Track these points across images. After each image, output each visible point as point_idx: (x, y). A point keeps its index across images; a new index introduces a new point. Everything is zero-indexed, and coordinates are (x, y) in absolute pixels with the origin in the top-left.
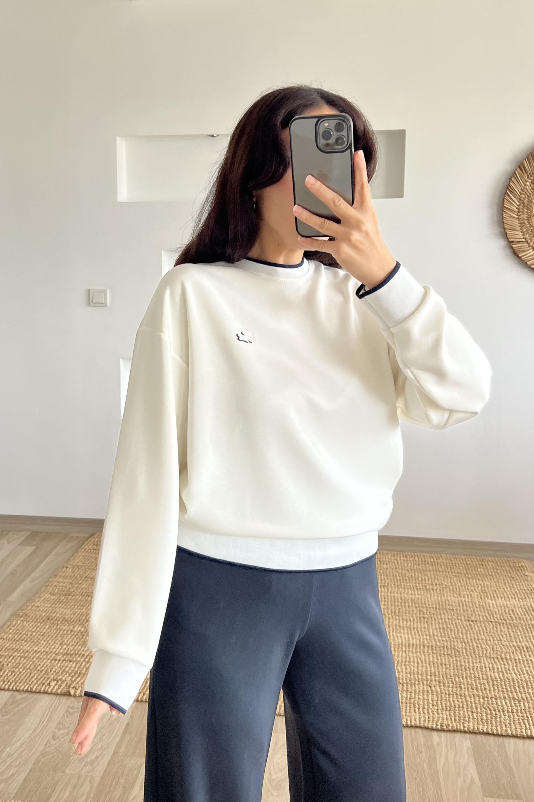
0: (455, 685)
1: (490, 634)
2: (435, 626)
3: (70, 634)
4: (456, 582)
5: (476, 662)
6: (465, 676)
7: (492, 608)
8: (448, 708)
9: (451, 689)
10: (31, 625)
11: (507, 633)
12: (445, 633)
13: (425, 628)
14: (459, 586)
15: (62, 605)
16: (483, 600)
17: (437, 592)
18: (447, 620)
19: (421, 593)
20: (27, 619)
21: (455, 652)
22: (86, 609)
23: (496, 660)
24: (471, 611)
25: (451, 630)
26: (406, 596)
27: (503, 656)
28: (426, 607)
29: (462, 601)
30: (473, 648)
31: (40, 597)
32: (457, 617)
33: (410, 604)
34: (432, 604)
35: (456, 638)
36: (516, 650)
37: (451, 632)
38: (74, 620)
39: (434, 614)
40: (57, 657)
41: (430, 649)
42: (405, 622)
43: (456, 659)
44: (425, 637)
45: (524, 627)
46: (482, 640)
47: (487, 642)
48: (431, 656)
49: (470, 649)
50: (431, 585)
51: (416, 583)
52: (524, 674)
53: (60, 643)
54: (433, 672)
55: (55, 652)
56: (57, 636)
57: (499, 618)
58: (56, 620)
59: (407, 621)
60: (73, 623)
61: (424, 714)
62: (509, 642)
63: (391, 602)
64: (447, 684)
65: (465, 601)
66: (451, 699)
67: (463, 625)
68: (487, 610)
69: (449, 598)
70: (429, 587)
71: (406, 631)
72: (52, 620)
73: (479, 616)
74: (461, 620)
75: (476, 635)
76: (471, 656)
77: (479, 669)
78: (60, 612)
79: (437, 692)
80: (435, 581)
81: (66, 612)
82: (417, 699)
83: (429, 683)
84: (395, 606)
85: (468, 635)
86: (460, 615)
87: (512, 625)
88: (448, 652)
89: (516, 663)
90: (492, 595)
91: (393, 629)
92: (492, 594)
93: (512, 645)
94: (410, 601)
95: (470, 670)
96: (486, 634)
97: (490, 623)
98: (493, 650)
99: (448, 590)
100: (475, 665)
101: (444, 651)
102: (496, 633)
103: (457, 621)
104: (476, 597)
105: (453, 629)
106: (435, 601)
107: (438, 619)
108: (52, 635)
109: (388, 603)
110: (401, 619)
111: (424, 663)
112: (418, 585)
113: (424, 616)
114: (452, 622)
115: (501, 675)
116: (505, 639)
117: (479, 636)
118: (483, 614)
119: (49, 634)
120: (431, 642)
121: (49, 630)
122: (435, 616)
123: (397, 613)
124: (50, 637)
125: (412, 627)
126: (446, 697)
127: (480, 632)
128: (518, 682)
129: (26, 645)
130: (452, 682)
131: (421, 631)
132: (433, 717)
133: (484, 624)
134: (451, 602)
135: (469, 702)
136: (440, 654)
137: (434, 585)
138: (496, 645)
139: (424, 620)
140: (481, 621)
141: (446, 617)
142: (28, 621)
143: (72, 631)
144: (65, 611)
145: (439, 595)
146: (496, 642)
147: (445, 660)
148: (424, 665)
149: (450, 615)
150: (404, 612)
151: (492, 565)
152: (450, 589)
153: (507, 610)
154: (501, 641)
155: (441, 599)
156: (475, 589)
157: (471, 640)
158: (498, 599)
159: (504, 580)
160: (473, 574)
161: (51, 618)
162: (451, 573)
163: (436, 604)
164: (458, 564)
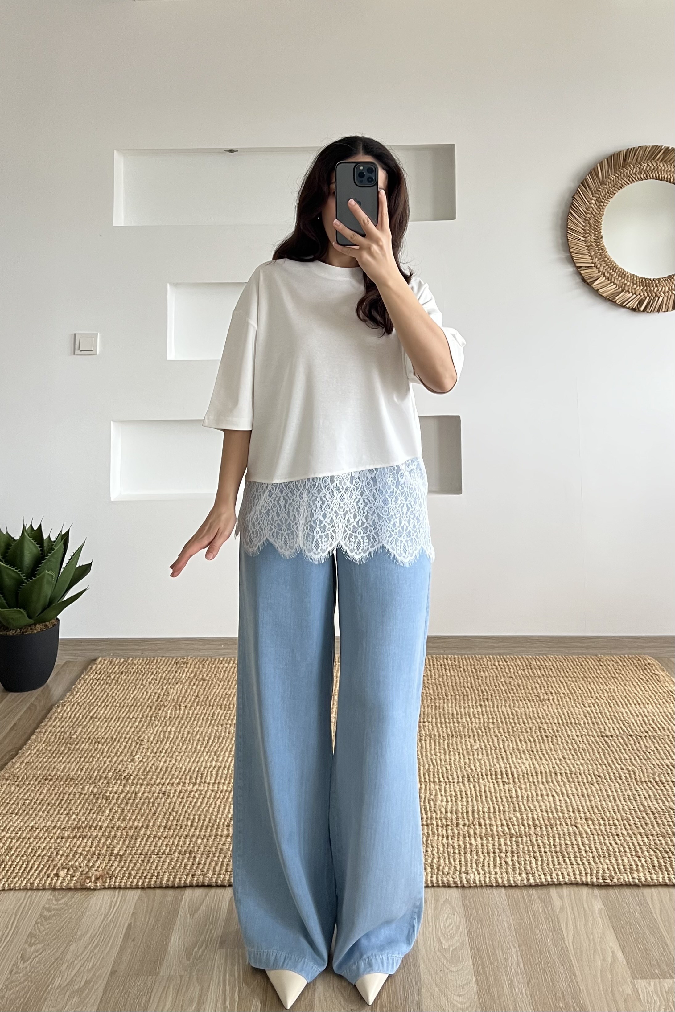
0: (607, 823)
1: (633, 752)
2: (563, 746)
4: (574, 688)
5: (626, 790)
6: (615, 808)
7: (628, 719)
8: (607, 854)
9: (603, 828)
10: (22, 790)
11: (655, 749)
12: (577, 755)
13: (551, 750)
14: (580, 694)
15: (63, 758)
16: (614, 709)
17: (554, 703)
18: (576, 738)
19: (535, 705)
20: (16, 781)
21: (596, 778)
22: (96, 761)
23: (649, 784)
24: (602, 724)
25: (584, 750)
26: (517, 709)
27: (657, 779)
28: (547, 723)
29: (588, 712)
30: (618, 772)
32: (588, 732)
33: (525, 720)
34: (553, 719)
35: (593, 760)
36: (671, 770)
37: (585, 753)
38: (82, 778)
39: (557, 731)
40: (64, 834)
41: (564, 775)
42: (523, 743)
43: (600, 788)
44: (554, 762)
46: (626, 759)
47: (632, 762)
48: (567, 786)
49: (614, 773)
50: (545, 695)
51: (525, 693)
53: (65, 812)
54: (575, 807)
55: (60, 826)
57: (638, 731)
58: (57, 779)
59: (525, 742)
60: (81, 782)
61: (579, 864)
62: (659, 760)
63: (501, 718)
64: (596, 822)
65: (592, 712)
66: (607, 842)
67: (597, 742)
68: (622, 722)
69: (572, 709)
70: (544, 696)
71: (528, 755)
72: (51, 779)
73: (614, 729)
74: (594, 737)
75: (617, 754)
76: (617, 782)
77: (632, 798)
78: (62, 768)
79: (586, 833)
80: (549, 690)
81: (69, 769)
82: (564, 846)
83: (573, 823)
84: (506, 723)
85: (607, 755)
86: (591, 730)
87: (657, 738)
88: (587, 779)
90: (623, 703)
91: (511, 754)
92: (622, 701)
93: (663, 763)
94: (524, 717)
95: (620, 801)
96: (628, 752)
97: (629, 737)
98: (642, 772)
99: (568, 700)
100: (626, 794)
101: (582, 778)
102: (640, 749)
103: (588, 737)
104: (604, 705)
105: (586, 748)
106: (555, 714)
107: (564, 737)
108: (53, 801)
109: (497, 721)
110: (518, 740)
111: (561, 796)
112: (529, 695)
113: (546, 734)
114: (583, 739)
115: (661, 804)
116: (653, 756)
117: (621, 754)
118: (618, 726)
119: (49, 801)
120: (564, 767)
121: (48, 795)
122: (560, 732)
123: (511, 733)
124: (51, 805)
125: (534, 750)
126: (599, 839)
127: (620, 751)
130: (602, 818)
131: (547, 754)
132: (590, 868)
133: (623, 739)
134: (576, 714)
135: (631, 844)
136: (578, 782)
137: (549, 694)
138: (644, 765)
139: (548, 740)
140: (617, 736)
141: (574, 733)
142: (18, 785)
144: (68, 766)
145: (558, 707)
146: (644, 762)
147: (586, 789)
148: (562, 799)
149: (577, 731)
150: (520, 730)
151: (613, 665)
152: (569, 698)
153: (645, 718)
154: (649, 759)
155: (563, 712)
156: (600, 696)
157: (612, 760)
158: (632, 706)
159: (632, 683)
160: (593, 677)
161: (50, 777)
162: (565, 678)
163: (558, 719)
164: (571, 666)
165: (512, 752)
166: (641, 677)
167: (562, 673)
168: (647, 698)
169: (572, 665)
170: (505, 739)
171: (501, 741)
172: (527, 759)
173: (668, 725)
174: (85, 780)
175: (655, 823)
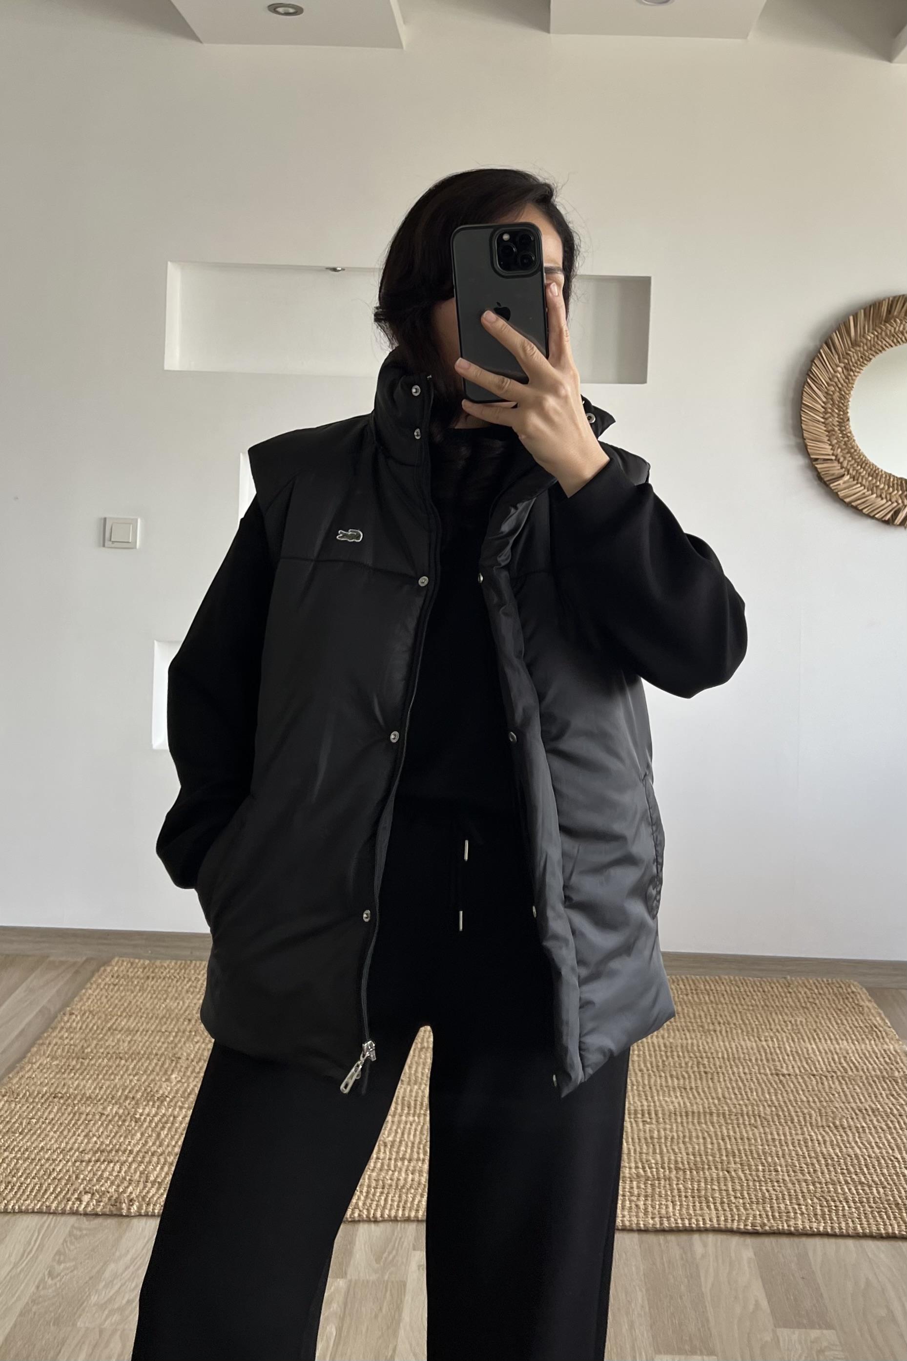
0: (767, 1168)
1: (813, 1093)
2: (726, 1084)
3: (99, 1120)
4: (750, 1018)
5: (797, 1134)
6: (781, 1154)
7: (812, 1055)
9: (761, 1174)
10: (25, 1108)
11: (841, 1090)
12: (741, 1094)
13: (709, 1088)
14: (756, 1025)
15: (75, 1074)
16: (797, 1043)
17: (721, 1034)
18: (743, 1075)
19: (696, 1037)
20: (16, 1098)
21: (761, 1121)
22: (119, 1079)
23: (827, 1129)
24: (779, 1061)
25: (751, 1089)
26: (671, 1040)
27: (838, 1123)
28: (708, 1058)
29: (763, 1046)
30: (790, 1114)
31: (33, 1063)
32: (759, 1069)
33: (681, 1054)
35: (760, 1101)
36: (856, 1114)
37: (752, 1092)
38: (102, 1098)
39: (721, 1067)
40: (84, 1156)
41: (721, 1117)
42: (675, 1080)
43: (764, 1130)
44: (710, 1100)
45: (865, 1082)
46: (802, 1101)
47: (809, 1105)
48: (723, 1127)
49: (785, 1116)
50: (711, 1025)
51: (685, 1022)
52: (872, 1148)
54: (730, 1150)
55: (78, 1147)
56: (76, 1123)
57: (825, 1070)
58: (69, 1098)
59: (678, 1079)
60: (102, 1102)
62: (843, 1103)
63: (649, 1050)
64: (754, 1167)
65: (769, 1047)
66: (764, 1188)
67: (769, 1081)
68: (805, 1058)
69: (743, 1043)
70: (708, 1027)
71: (678, 1093)
72: (62, 1097)
73: (793, 1067)
74: (766, 1075)
75: (791, 1095)
76: (788, 1125)
77: (802, 1143)
78: (75, 1085)
79: (740, 1178)
80: (716, 1019)
81: (84, 1086)
82: (710, 1192)
83: (725, 1167)
84: (656, 1056)
85: (780, 1096)
86: (763, 1067)
87: (847, 1079)
88: (749, 1121)
89: (858, 1132)
90: (810, 1036)
91: (658, 1091)
92: (809, 1034)
93: (849, 1107)
94: (679, 1049)
95: (788, 1146)
96: (807, 1094)
97: (812, 1077)
98: (821, 1116)
99: (740, 1031)
100: (795, 1138)
101: (744, 1120)
102: (822, 1091)
103: (758, 1075)
104: (785, 1039)
105: (753, 1087)
106: (720, 1047)
107: (728, 1074)
108: (66, 1122)
109: (644, 1053)
110: (668, 1075)
111: (714, 1138)
112: (689, 1024)
113: (706, 1070)
114: (751, 1077)
115: (837, 1151)
116: (839, 1100)
117: (797, 1095)
118: (799, 1064)
120: (722, 1107)
121: (60, 1114)
122: (724, 1069)
123: (661, 1067)
124: (64, 1125)
125: (688, 1088)
126: (754, 1185)
127: (797, 1090)
128: (865, 1159)
129: (22, 1140)
130: (762, 1163)
131: (704, 1092)
133: (803, 1078)
134: (747, 1048)
136: (738, 1124)
137: (716, 1024)
138: (825, 1108)
139: (707, 1076)
140: (796, 1075)
141: (741, 1070)
142: (19, 1102)
143: (102, 1114)
144: (82, 1084)
145: (726, 1038)
146: (825, 1104)
147: (747, 1131)
148: (715, 1141)
149: (746, 1067)
150: (672, 1064)
151: (805, 993)
152: (741, 1029)
153: (836, 1057)
154: (832, 1101)
155: (730, 1045)
156: (782, 1029)
157: (785, 1102)
158: (820, 1042)
159: (827, 1014)
160: (777, 1006)
161: (60, 1095)
162: (740, 1006)
163: (722, 1052)
164: (750, 992)
165: (659, 1088)
166: (840, 1007)
167: (737, 1001)
168: (842, 1033)
169: (752, 990)
170: (652, 1074)
171: (646, 1077)
172: (676, 1097)
173: (863, 1065)
174: (106, 1100)
175: (826, 1171)
